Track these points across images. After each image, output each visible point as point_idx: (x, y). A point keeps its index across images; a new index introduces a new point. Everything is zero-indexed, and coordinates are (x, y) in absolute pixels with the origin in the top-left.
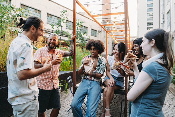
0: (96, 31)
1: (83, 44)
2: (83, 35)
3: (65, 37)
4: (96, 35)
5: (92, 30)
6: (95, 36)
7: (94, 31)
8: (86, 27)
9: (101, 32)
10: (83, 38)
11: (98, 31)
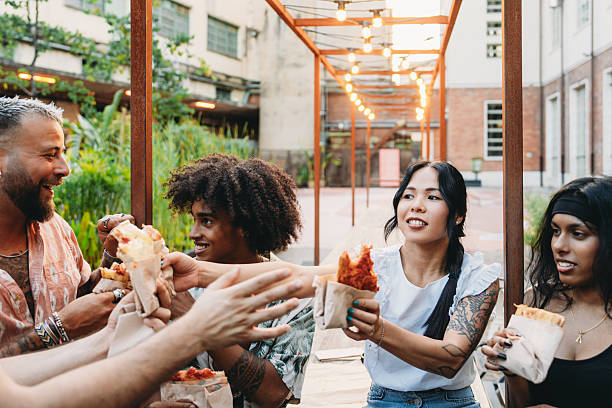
0: (236, 28)
1: (170, 103)
2: (172, 52)
3: (61, 54)
4: (235, 51)
5: (213, 23)
6: (231, 54)
7: (223, 30)
8: (180, 5)
9: (260, 37)
10: (169, 70)
11: (248, 30)
